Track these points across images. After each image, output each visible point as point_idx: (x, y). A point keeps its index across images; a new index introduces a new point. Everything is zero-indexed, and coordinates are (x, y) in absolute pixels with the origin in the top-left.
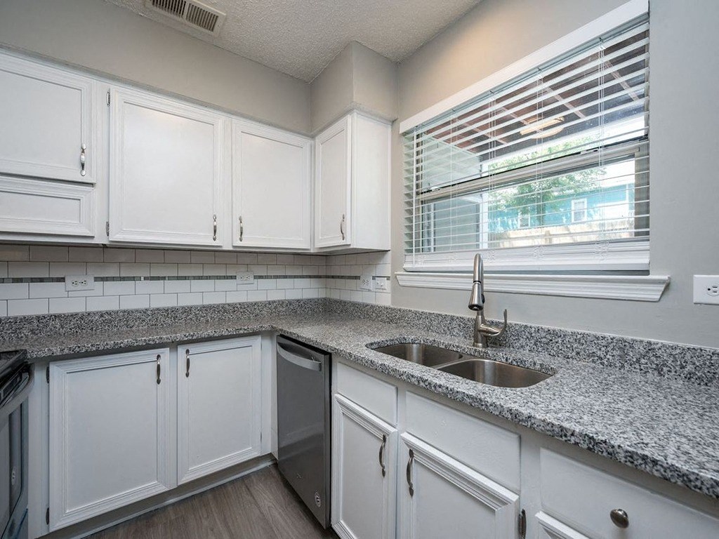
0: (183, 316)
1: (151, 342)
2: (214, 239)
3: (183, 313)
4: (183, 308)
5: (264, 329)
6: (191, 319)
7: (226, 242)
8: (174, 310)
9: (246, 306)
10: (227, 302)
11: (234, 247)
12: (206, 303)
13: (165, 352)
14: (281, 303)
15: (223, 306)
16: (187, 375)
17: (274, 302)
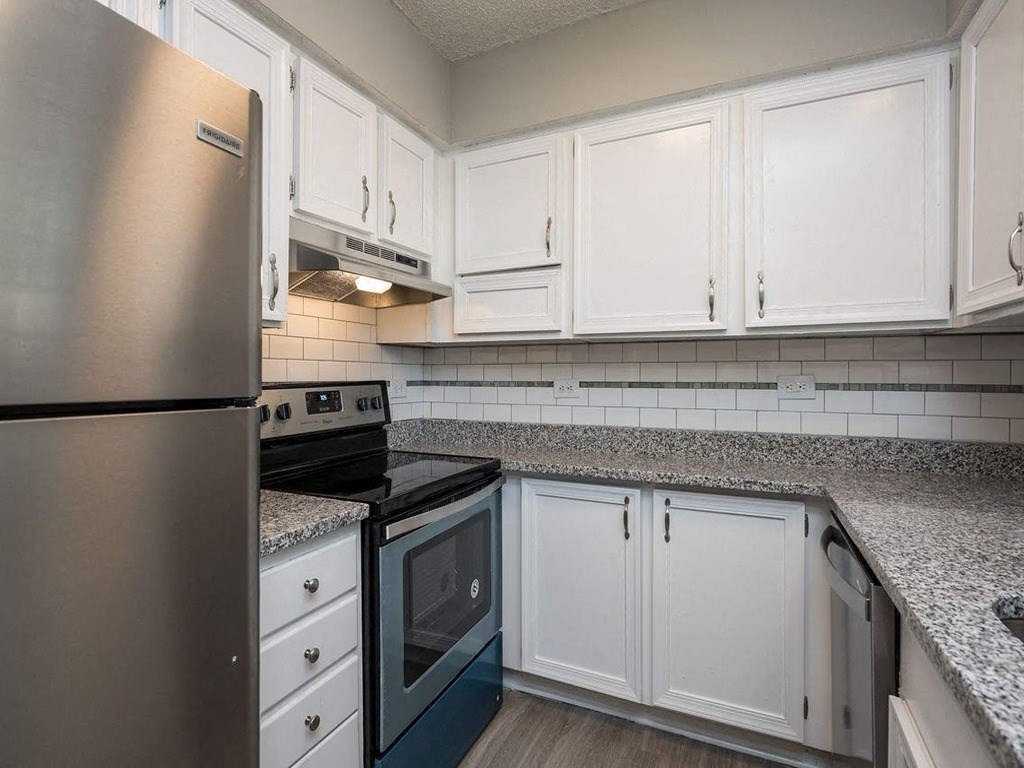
0: (683, 446)
1: (614, 476)
2: (712, 319)
3: (682, 440)
4: (682, 431)
5: (805, 492)
6: (695, 452)
7: (731, 322)
8: (670, 434)
9: (795, 442)
10: (759, 431)
11: (749, 329)
12: (722, 428)
13: (635, 494)
14: (886, 444)
15: (750, 437)
16: (667, 539)
17: (866, 440)
